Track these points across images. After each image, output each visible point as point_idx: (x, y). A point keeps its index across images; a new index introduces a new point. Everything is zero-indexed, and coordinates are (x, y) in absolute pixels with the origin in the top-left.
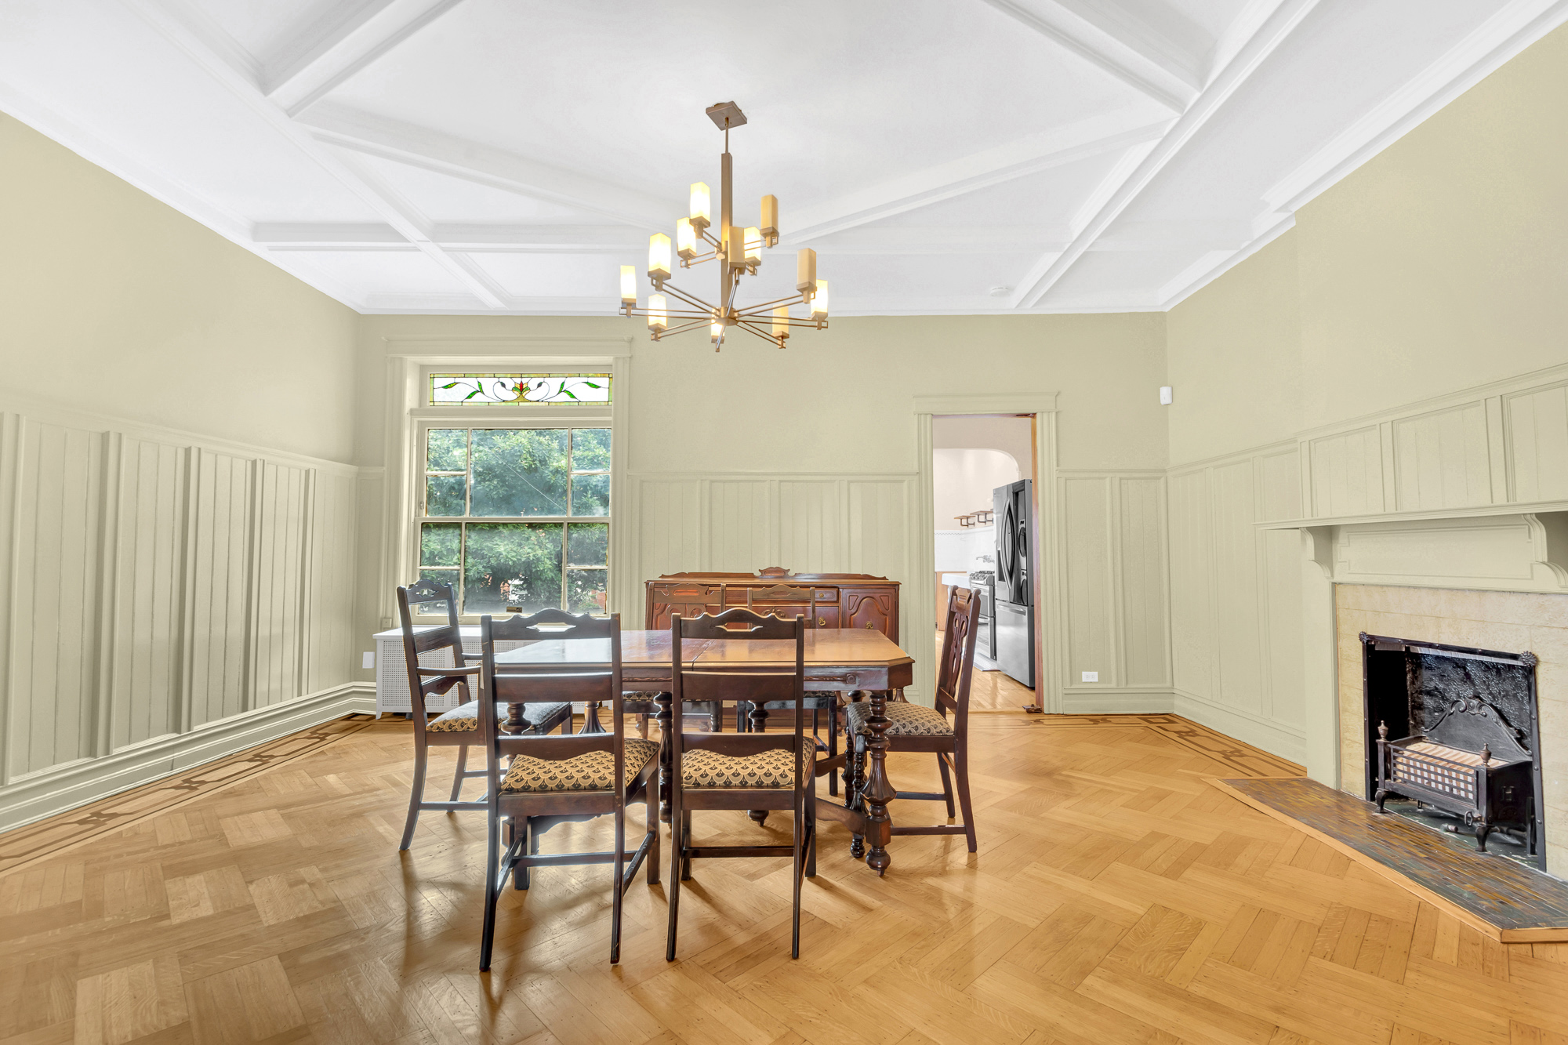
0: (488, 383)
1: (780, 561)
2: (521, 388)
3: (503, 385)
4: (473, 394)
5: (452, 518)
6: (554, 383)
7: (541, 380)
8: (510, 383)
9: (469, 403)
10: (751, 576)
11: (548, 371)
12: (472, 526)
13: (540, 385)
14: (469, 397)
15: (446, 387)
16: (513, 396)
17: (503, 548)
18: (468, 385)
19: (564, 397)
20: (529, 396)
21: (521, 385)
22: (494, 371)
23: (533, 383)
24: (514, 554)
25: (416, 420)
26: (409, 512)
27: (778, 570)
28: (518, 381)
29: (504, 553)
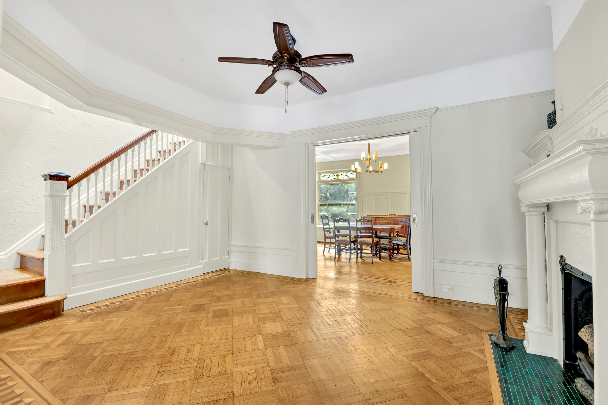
0: (331, 175)
1: (394, 212)
2: (338, 176)
3: (334, 175)
4: (328, 177)
5: (325, 203)
6: (344, 174)
7: (342, 174)
8: (336, 175)
9: (328, 179)
10: (387, 216)
11: (343, 171)
12: (329, 205)
13: (341, 175)
14: (328, 178)
15: (323, 176)
16: (336, 177)
17: (335, 209)
18: (328, 175)
19: (346, 177)
20: (339, 177)
21: (338, 175)
22: (332, 172)
23: (340, 174)
24: (337, 210)
25: (318, 184)
26: (318, 203)
27: (393, 214)
28: (337, 174)
29: (335, 210)
